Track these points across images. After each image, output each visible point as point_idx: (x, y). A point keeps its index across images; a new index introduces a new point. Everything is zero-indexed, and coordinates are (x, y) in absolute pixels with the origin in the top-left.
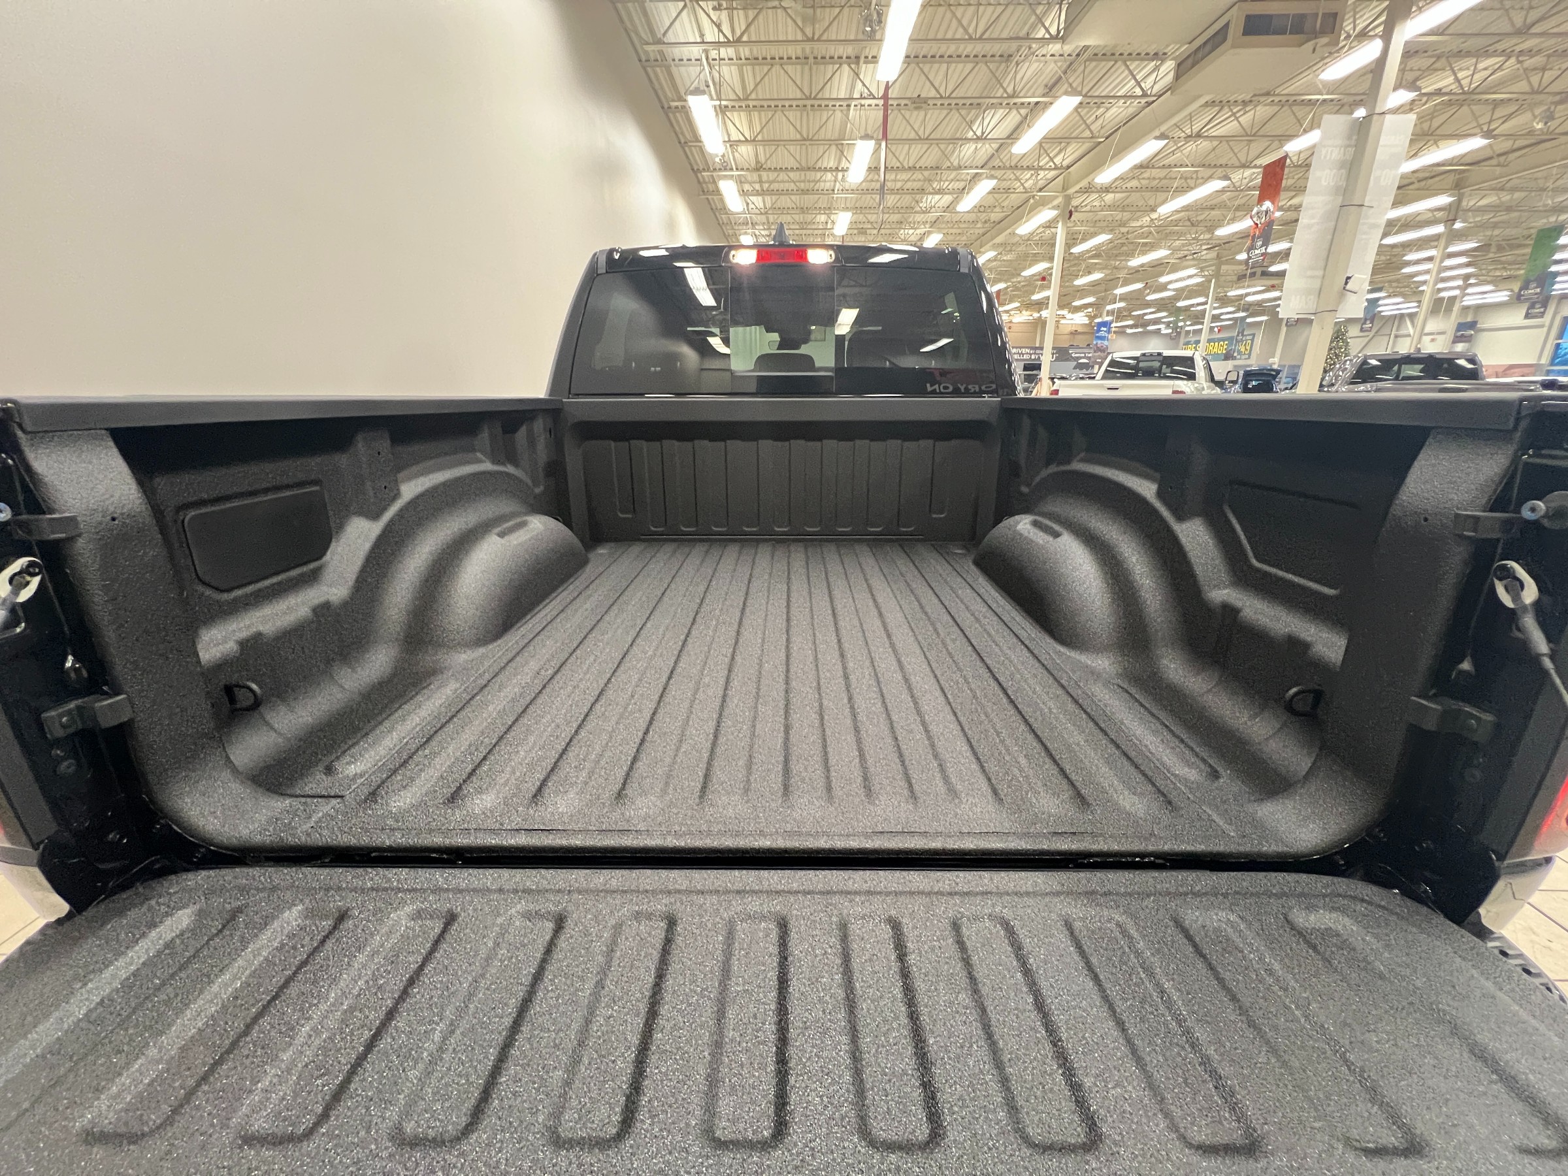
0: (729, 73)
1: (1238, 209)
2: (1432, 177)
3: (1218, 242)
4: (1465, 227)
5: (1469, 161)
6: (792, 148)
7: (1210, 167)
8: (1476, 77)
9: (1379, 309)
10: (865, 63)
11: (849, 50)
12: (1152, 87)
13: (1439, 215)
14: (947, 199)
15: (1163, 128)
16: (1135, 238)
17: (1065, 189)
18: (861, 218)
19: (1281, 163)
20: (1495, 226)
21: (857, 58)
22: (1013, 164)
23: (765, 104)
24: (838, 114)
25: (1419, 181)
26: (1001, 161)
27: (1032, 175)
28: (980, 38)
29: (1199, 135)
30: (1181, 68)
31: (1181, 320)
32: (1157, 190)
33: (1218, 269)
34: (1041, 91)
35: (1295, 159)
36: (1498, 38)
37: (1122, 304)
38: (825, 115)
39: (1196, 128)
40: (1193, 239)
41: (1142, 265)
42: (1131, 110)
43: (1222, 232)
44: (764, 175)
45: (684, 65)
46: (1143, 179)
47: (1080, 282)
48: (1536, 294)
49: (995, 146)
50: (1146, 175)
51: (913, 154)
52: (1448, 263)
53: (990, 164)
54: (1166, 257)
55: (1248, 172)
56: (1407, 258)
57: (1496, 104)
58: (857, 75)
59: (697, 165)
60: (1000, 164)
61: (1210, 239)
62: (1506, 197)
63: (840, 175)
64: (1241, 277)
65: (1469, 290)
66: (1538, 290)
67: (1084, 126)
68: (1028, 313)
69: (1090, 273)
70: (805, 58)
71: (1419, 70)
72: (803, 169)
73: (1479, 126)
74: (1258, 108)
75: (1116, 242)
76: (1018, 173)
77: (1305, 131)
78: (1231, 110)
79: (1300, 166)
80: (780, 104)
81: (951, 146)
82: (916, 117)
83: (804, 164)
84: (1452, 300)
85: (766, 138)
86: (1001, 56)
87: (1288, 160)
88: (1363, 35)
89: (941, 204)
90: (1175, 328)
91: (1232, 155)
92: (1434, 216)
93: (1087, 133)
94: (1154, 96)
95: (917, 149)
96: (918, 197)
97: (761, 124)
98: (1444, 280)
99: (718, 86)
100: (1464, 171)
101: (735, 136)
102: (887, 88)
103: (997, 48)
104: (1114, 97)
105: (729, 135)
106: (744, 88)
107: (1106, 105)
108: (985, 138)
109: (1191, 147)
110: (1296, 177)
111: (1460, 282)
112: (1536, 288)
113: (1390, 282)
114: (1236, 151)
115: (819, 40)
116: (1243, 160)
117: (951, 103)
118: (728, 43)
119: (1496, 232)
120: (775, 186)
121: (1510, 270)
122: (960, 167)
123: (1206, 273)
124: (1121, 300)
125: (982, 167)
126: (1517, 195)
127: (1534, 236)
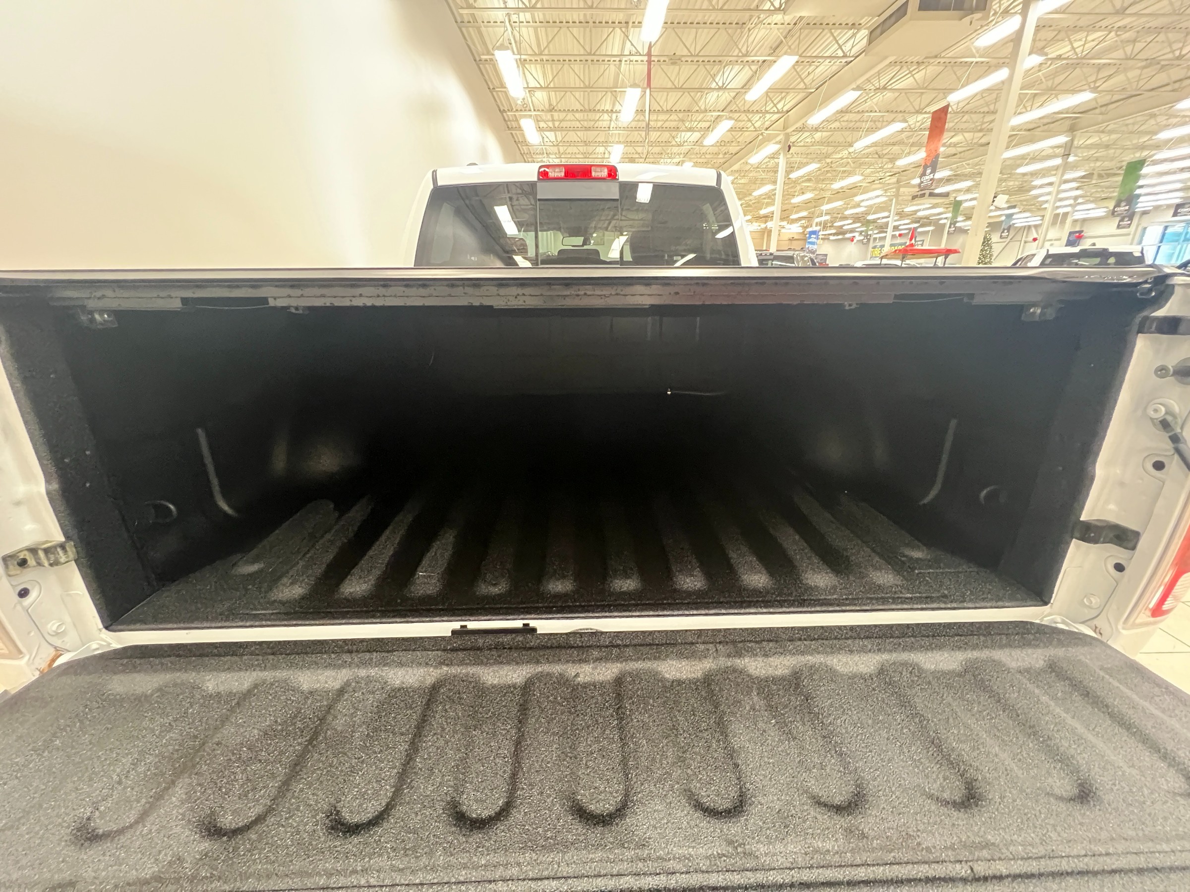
0: (527, 33)
1: (913, 145)
2: (1053, 123)
3: (898, 170)
4: (1075, 160)
5: (1081, 111)
6: (577, 94)
7: (894, 112)
8: (1087, 46)
9: (1014, 222)
10: (632, 27)
11: (621, 16)
12: (851, 50)
13: (1057, 151)
14: (697, 135)
15: (859, 82)
16: (837, 167)
17: (785, 128)
18: (631, 150)
19: (944, 110)
20: (1097, 160)
21: (627, 23)
22: (746, 109)
23: (556, 58)
24: (612, 68)
25: (1044, 125)
26: (737, 106)
27: (760, 118)
28: (721, 9)
29: (885, 88)
30: (873, 34)
31: (872, 230)
32: (853, 129)
33: (898, 190)
34: (768, 51)
35: (955, 107)
36: (1101, 17)
37: (828, 217)
38: (602, 68)
39: (883, 82)
40: (880, 168)
41: (842, 188)
42: (834, 68)
43: (901, 163)
44: (556, 115)
45: (492, 27)
46: (843, 121)
47: (796, 200)
48: (1126, 210)
49: (733, 94)
50: (845, 118)
51: (671, 100)
52: (1064, 187)
53: (728, 109)
54: (860, 181)
55: (920, 117)
56: (1034, 183)
57: (1100, 68)
58: (627, 37)
59: (504, 106)
60: (737, 108)
61: (892, 168)
62: (1105, 138)
63: (614, 115)
64: (914, 197)
65: (1078, 208)
66: (1127, 208)
67: (799, 79)
68: (757, 224)
69: (803, 193)
70: (587, 22)
71: (1045, 40)
72: (585, 111)
73: (1089, 84)
74: (928, 68)
75: (823, 170)
76: (750, 116)
77: (963, 86)
78: (909, 69)
79: (958, 113)
80: (567, 58)
81: (699, 93)
82: (673, 70)
83: (587, 107)
84: (1066, 215)
85: (557, 86)
86: (736, 24)
87: (950, 109)
88: (1006, 12)
89: (691, 139)
90: (867, 236)
91: (909, 103)
92: (1054, 152)
93: (802, 85)
94: (852, 57)
95: (673, 96)
96: (674, 133)
97: (552, 73)
98: (1061, 200)
99: (519, 44)
100: (1077, 118)
101: (533, 84)
102: (650, 47)
103: (735, 17)
104: (822, 57)
105: (527, 83)
106: (539, 45)
107: (816, 63)
108: (725, 88)
109: (879, 97)
110: (956, 121)
111: (1071, 202)
112: (1126, 206)
113: (1021, 201)
114: (912, 100)
115: (596, 8)
116: (917, 108)
117: (700, 60)
118: (526, 8)
119: (1098, 164)
120: (564, 124)
121: (1106, 193)
122: (706, 111)
123: (889, 194)
124: (826, 214)
125: (723, 111)
126: (1114, 136)
127: (1124, 168)
